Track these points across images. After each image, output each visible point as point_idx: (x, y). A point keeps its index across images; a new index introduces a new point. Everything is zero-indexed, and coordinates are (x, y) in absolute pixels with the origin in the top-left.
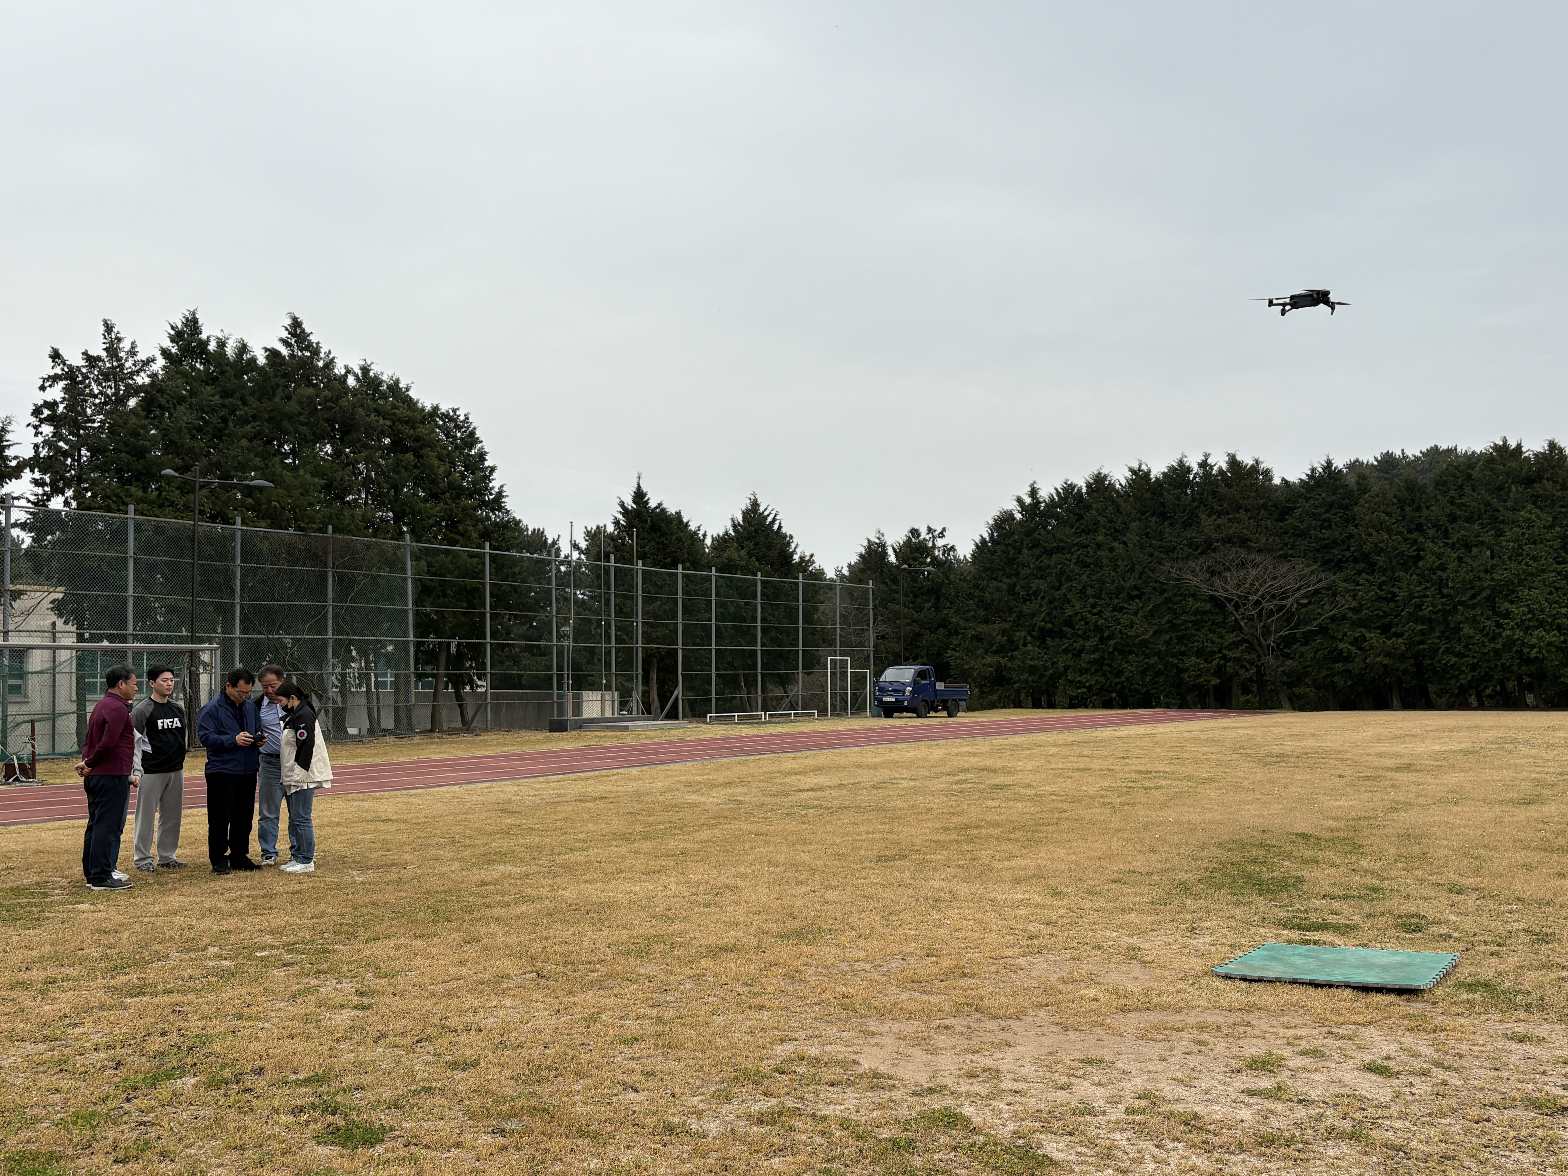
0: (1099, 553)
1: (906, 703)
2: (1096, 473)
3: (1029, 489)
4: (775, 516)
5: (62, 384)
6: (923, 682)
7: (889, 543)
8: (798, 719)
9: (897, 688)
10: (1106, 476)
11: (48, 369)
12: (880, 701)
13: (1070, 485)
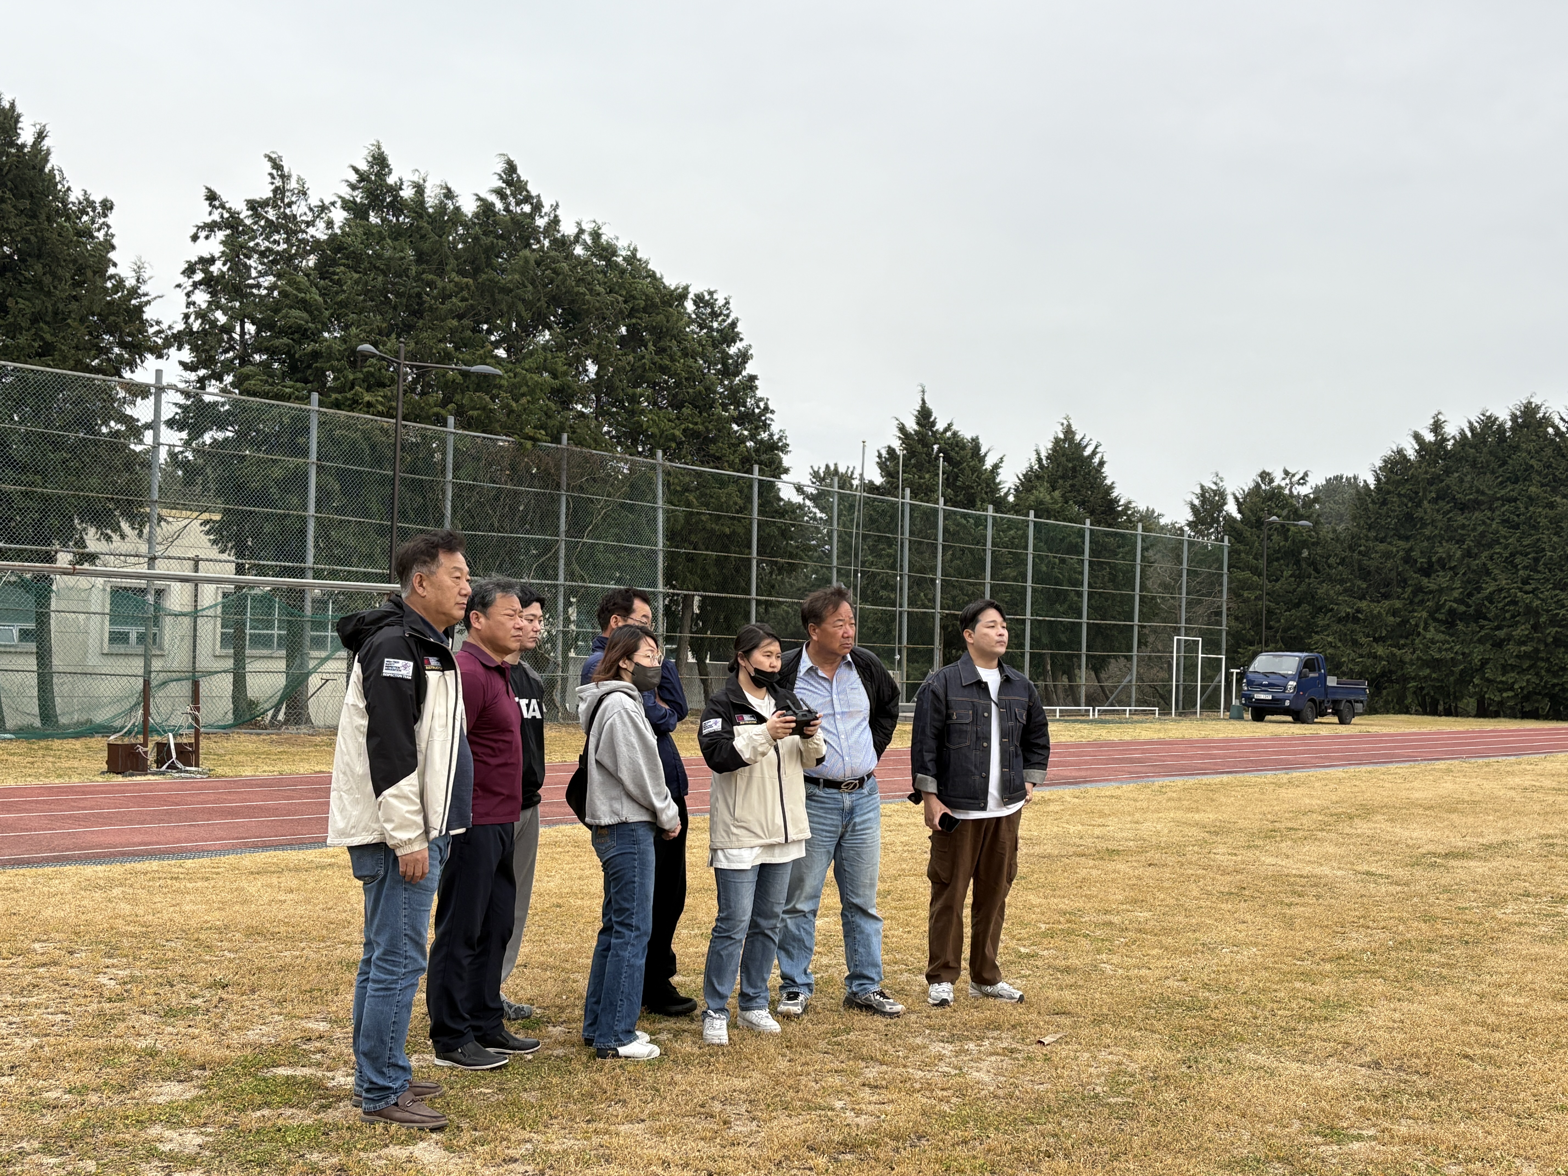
0: (1531, 508)
1: (1287, 703)
2: (1525, 402)
3: (1432, 421)
4: (1096, 447)
5: (221, 235)
6: (1312, 675)
7: (1229, 491)
8: (1135, 717)
9: (1274, 682)
10: (1538, 407)
11: (204, 214)
12: (1249, 698)
13: (1489, 417)
